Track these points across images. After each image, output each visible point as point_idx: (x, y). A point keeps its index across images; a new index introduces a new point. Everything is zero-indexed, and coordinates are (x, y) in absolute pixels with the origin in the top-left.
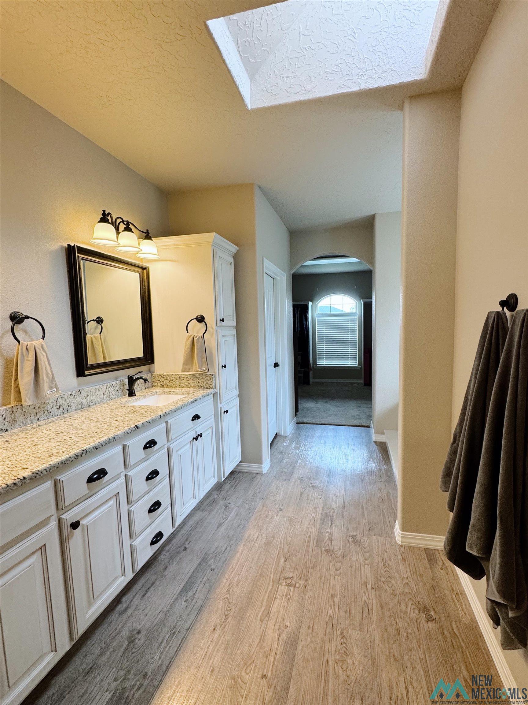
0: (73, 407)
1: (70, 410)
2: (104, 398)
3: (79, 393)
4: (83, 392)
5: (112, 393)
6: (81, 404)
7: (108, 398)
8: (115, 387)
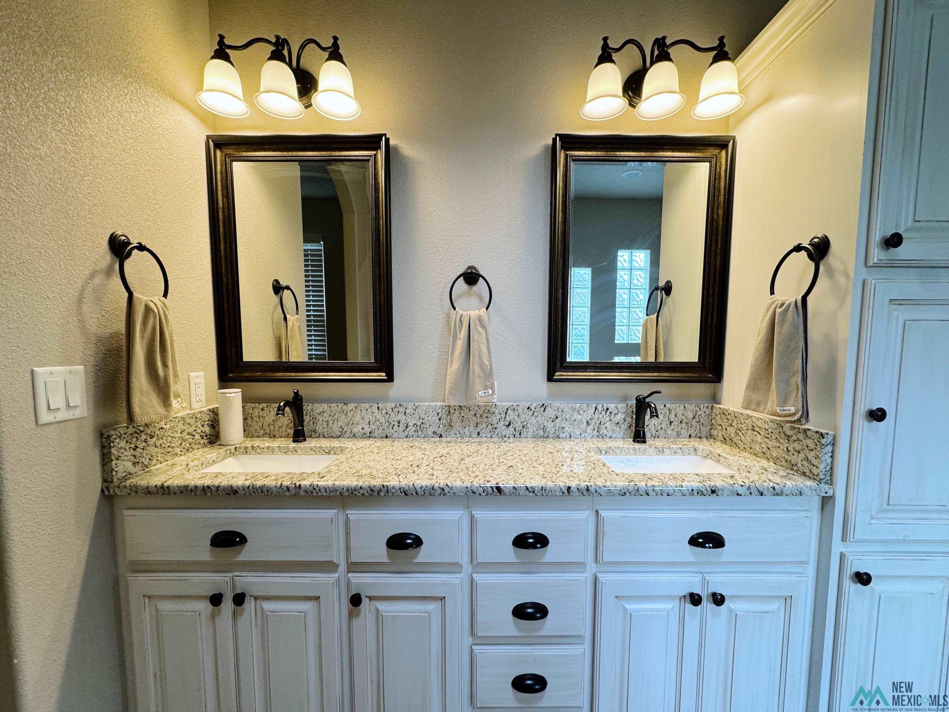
0: (530, 430)
1: (524, 434)
2: (588, 431)
3: (542, 409)
4: (548, 409)
5: (606, 425)
6: (544, 429)
7: (595, 432)
8: (613, 416)
